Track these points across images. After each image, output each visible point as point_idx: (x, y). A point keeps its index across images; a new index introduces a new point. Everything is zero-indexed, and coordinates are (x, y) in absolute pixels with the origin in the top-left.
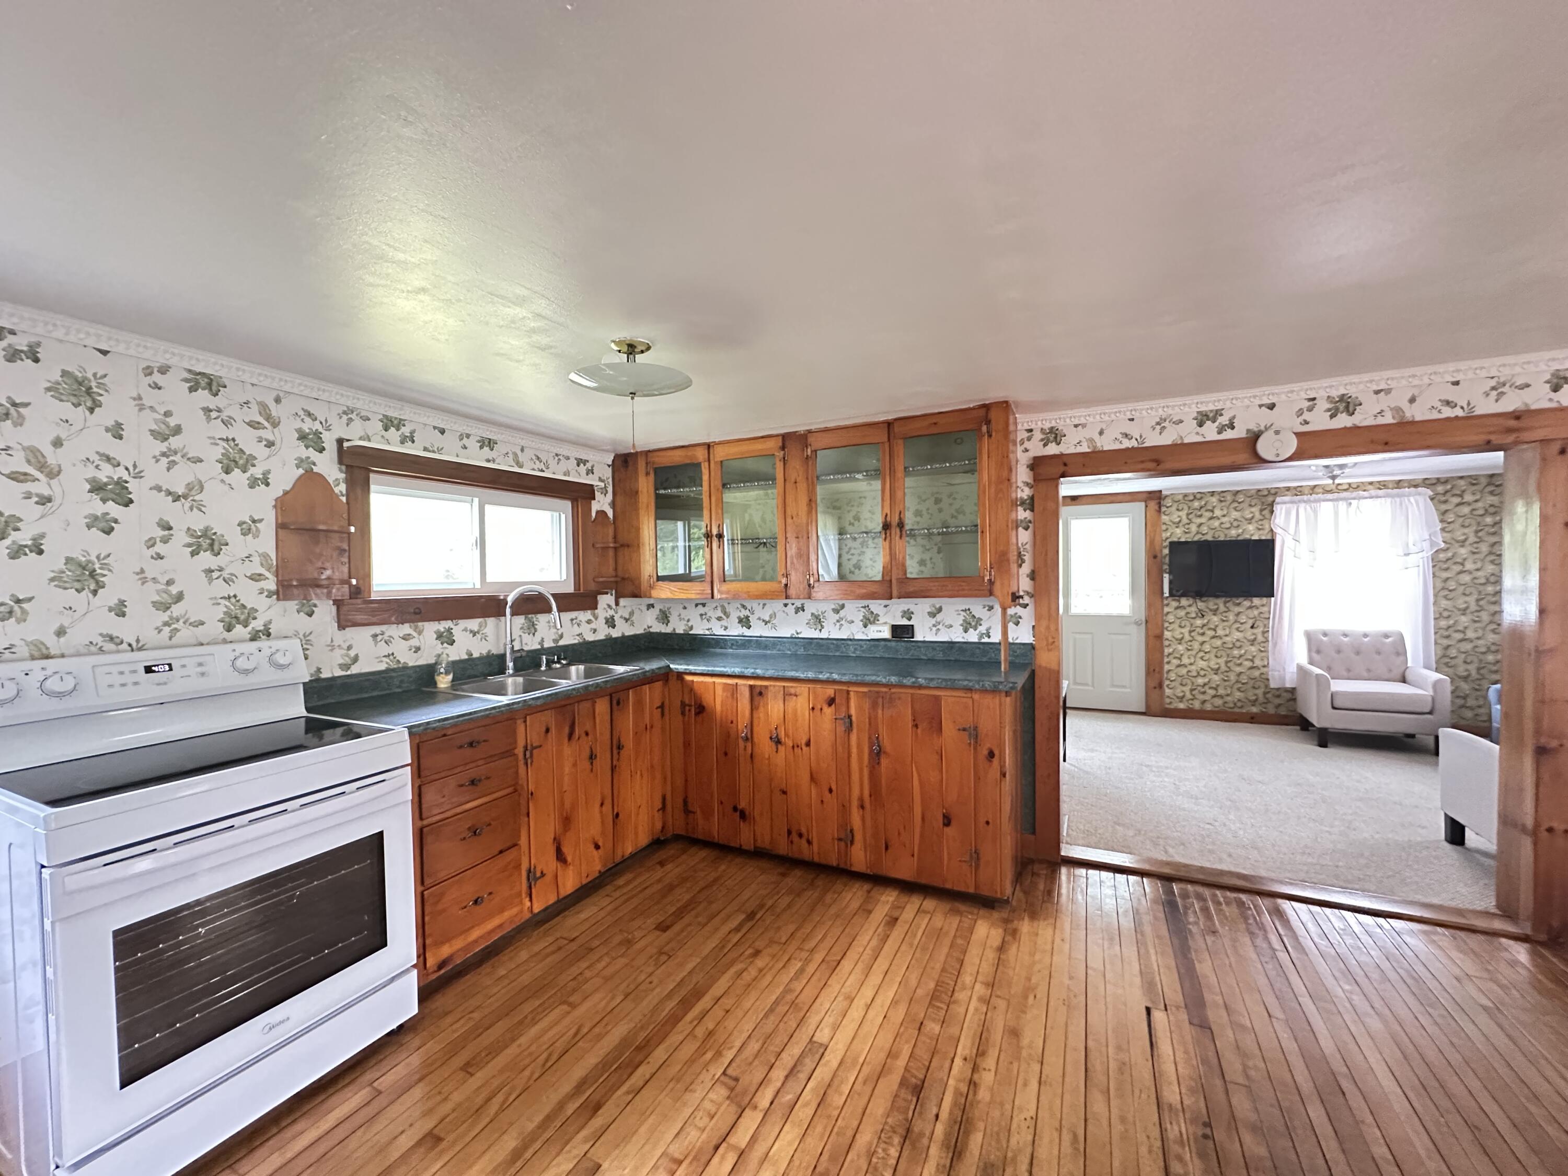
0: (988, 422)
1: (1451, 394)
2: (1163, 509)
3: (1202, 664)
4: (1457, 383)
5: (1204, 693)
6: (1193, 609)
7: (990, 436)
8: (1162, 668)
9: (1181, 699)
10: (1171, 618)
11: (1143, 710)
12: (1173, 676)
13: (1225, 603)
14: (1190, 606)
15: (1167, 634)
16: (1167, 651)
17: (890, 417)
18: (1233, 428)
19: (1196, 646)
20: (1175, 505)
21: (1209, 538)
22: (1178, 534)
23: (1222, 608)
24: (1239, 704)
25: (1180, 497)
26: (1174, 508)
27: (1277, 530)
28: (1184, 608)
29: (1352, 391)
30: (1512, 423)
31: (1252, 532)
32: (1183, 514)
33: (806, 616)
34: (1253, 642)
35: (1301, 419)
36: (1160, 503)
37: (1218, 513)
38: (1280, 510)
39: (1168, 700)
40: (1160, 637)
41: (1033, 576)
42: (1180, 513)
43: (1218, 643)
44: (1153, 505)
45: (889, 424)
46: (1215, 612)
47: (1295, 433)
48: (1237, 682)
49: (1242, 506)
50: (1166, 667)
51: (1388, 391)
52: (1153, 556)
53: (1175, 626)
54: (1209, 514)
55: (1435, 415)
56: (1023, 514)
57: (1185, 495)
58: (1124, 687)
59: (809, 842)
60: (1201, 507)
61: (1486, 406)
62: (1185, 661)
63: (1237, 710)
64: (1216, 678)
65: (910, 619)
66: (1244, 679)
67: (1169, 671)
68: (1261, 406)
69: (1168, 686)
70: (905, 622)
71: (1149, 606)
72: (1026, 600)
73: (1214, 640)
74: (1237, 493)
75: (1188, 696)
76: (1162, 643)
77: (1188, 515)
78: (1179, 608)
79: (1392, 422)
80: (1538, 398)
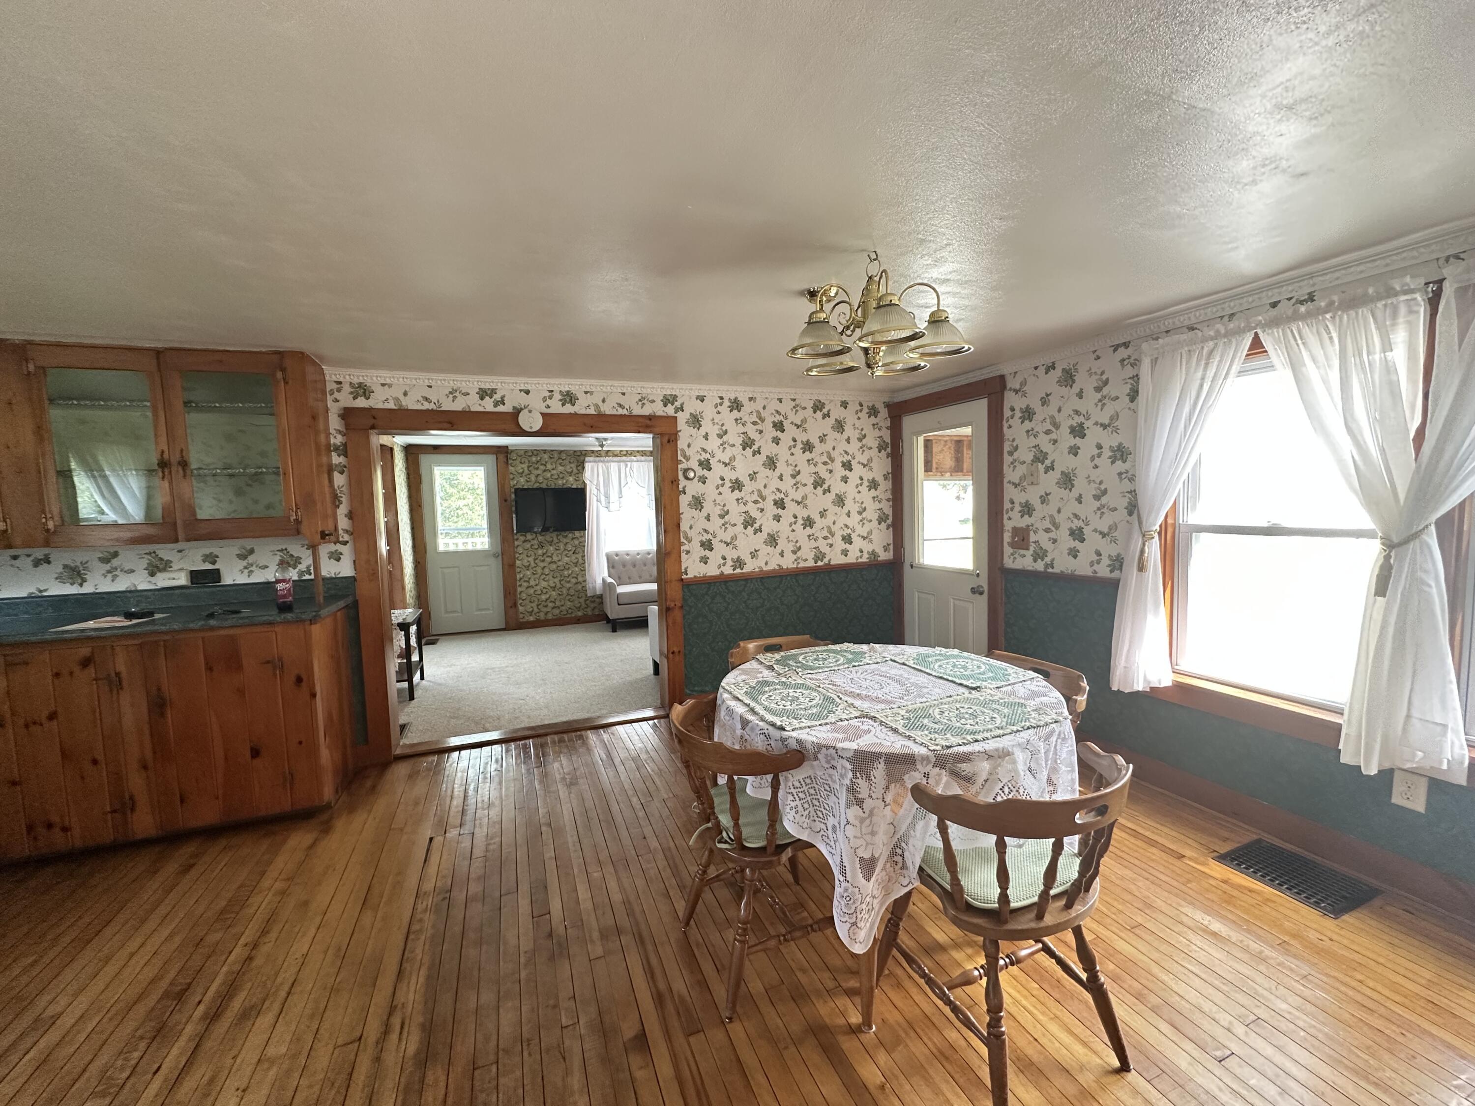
0: (283, 370)
1: (621, 401)
2: (510, 461)
3: (544, 584)
4: (624, 394)
5: (546, 606)
6: (535, 542)
7: (286, 383)
8: (516, 591)
9: (531, 613)
10: (520, 550)
11: (504, 626)
12: (524, 596)
13: (557, 536)
14: (534, 539)
15: (518, 563)
16: (518, 576)
17: (159, 345)
18: (504, 404)
19: (539, 571)
20: (519, 459)
21: (544, 486)
22: (522, 483)
23: (556, 540)
24: (570, 611)
25: (522, 452)
26: (518, 462)
27: (587, 482)
28: (529, 541)
29: (573, 389)
30: (648, 422)
31: (571, 482)
32: (525, 466)
33: (57, 567)
34: (576, 564)
35: (545, 404)
36: (507, 457)
37: (549, 467)
38: (588, 466)
39: (521, 616)
40: (512, 566)
41: (350, 516)
42: (523, 466)
43: (554, 566)
44: (502, 457)
45: (158, 353)
46: (551, 543)
47: (542, 414)
48: (568, 595)
49: (565, 462)
50: (519, 589)
51: (592, 393)
52: (503, 499)
53: (524, 556)
54: (542, 467)
55: (614, 412)
56: (337, 459)
57: (526, 451)
58: (489, 609)
59: (65, 829)
60: (537, 462)
61: (637, 411)
62: (532, 583)
63: (568, 616)
64: (554, 593)
65: (214, 563)
66: (572, 592)
67: (521, 592)
68: (521, 391)
69: (521, 604)
70: (208, 566)
71: (504, 540)
72: (346, 537)
73: (551, 565)
74: (561, 452)
75: (536, 610)
76: (514, 570)
77: (528, 467)
78: (525, 541)
79: (594, 413)
80: (658, 409)
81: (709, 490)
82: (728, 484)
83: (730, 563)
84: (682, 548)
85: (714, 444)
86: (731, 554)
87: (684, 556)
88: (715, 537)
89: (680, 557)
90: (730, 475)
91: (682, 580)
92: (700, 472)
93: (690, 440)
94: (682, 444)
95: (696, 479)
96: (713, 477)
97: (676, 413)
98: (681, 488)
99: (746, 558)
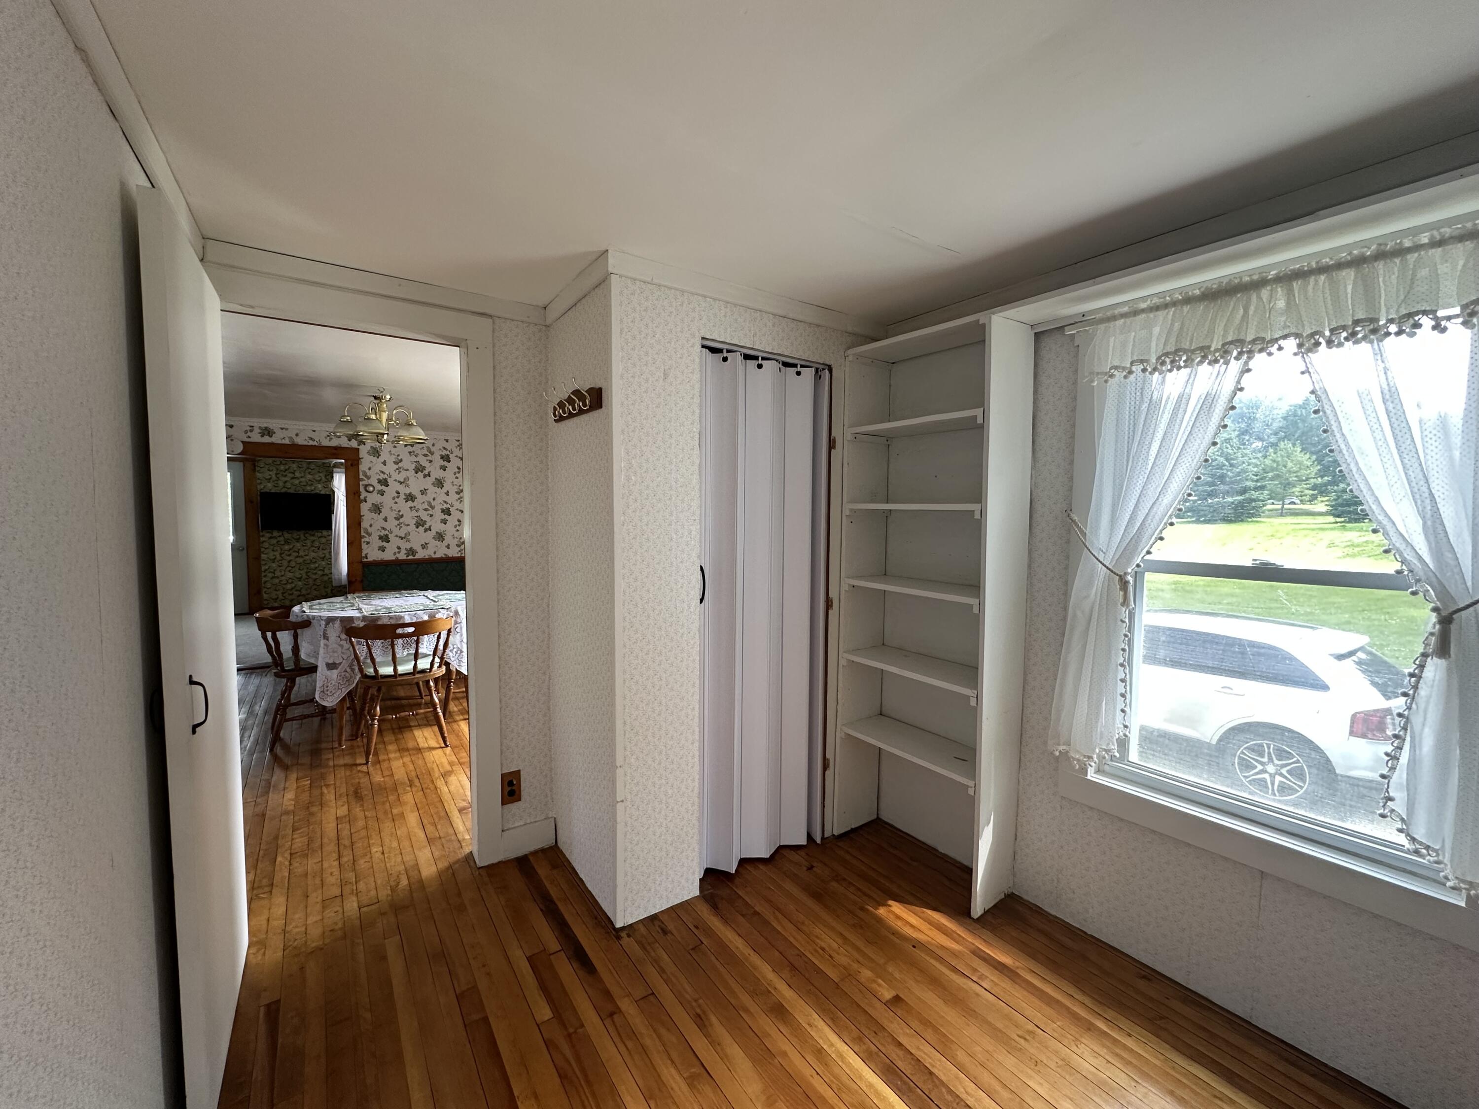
1: (313, 435)
2: (258, 469)
3: (290, 575)
4: (314, 431)
5: (292, 594)
6: (282, 538)
8: (260, 580)
9: (276, 600)
10: (266, 545)
11: (247, 611)
12: (269, 585)
13: (304, 534)
14: (280, 536)
15: (263, 556)
16: (263, 568)
19: (285, 563)
20: (267, 467)
21: (292, 491)
22: (269, 487)
23: (302, 537)
26: (265, 469)
27: (336, 490)
28: (275, 538)
29: (270, 426)
30: (334, 451)
31: (320, 488)
32: (273, 473)
34: (323, 559)
35: (246, 435)
36: (254, 464)
37: (297, 475)
38: (336, 476)
39: (266, 602)
40: (258, 558)
42: (271, 473)
43: (300, 560)
44: (249, 465)
46: (298, 540)
47: (242, 442)
48: (314, 585)
49: (313, 472)
50: (264, 579)
51: (286, 429)
52: (249, 501)
53: (269, 550)
54: (291, 475)
55: (305, 443)
57: (274, 461)
60: (286, 470)
61: (326, 443)
62: (278, 574)
64: (300, 583)
66: (318, 582)
67: (265, 582)
69: (265, 592)
71: (249, 536)
73: (298, 559)
75: (281, 597)
76: (260, 562)
77: (276, 474)
78: (271, 538)
79: (289, 443)
80: (344, 442)
81: (387, 501)
82: (402, 496)
83: (403, 551)
84: (363, 540)
85: (391, 468)
86: (405, 545)
87: (364, 546)
88: (391, 533)
89: (361, 546)
90: (404, 490)
91: (362, 562)
92: (379, 487)
93: (370, 465)
94: (363, 467)
95: (375, 492)
96: (390, 491)
97: (359, 445)
98: (362, 497)
99: (417, 547)
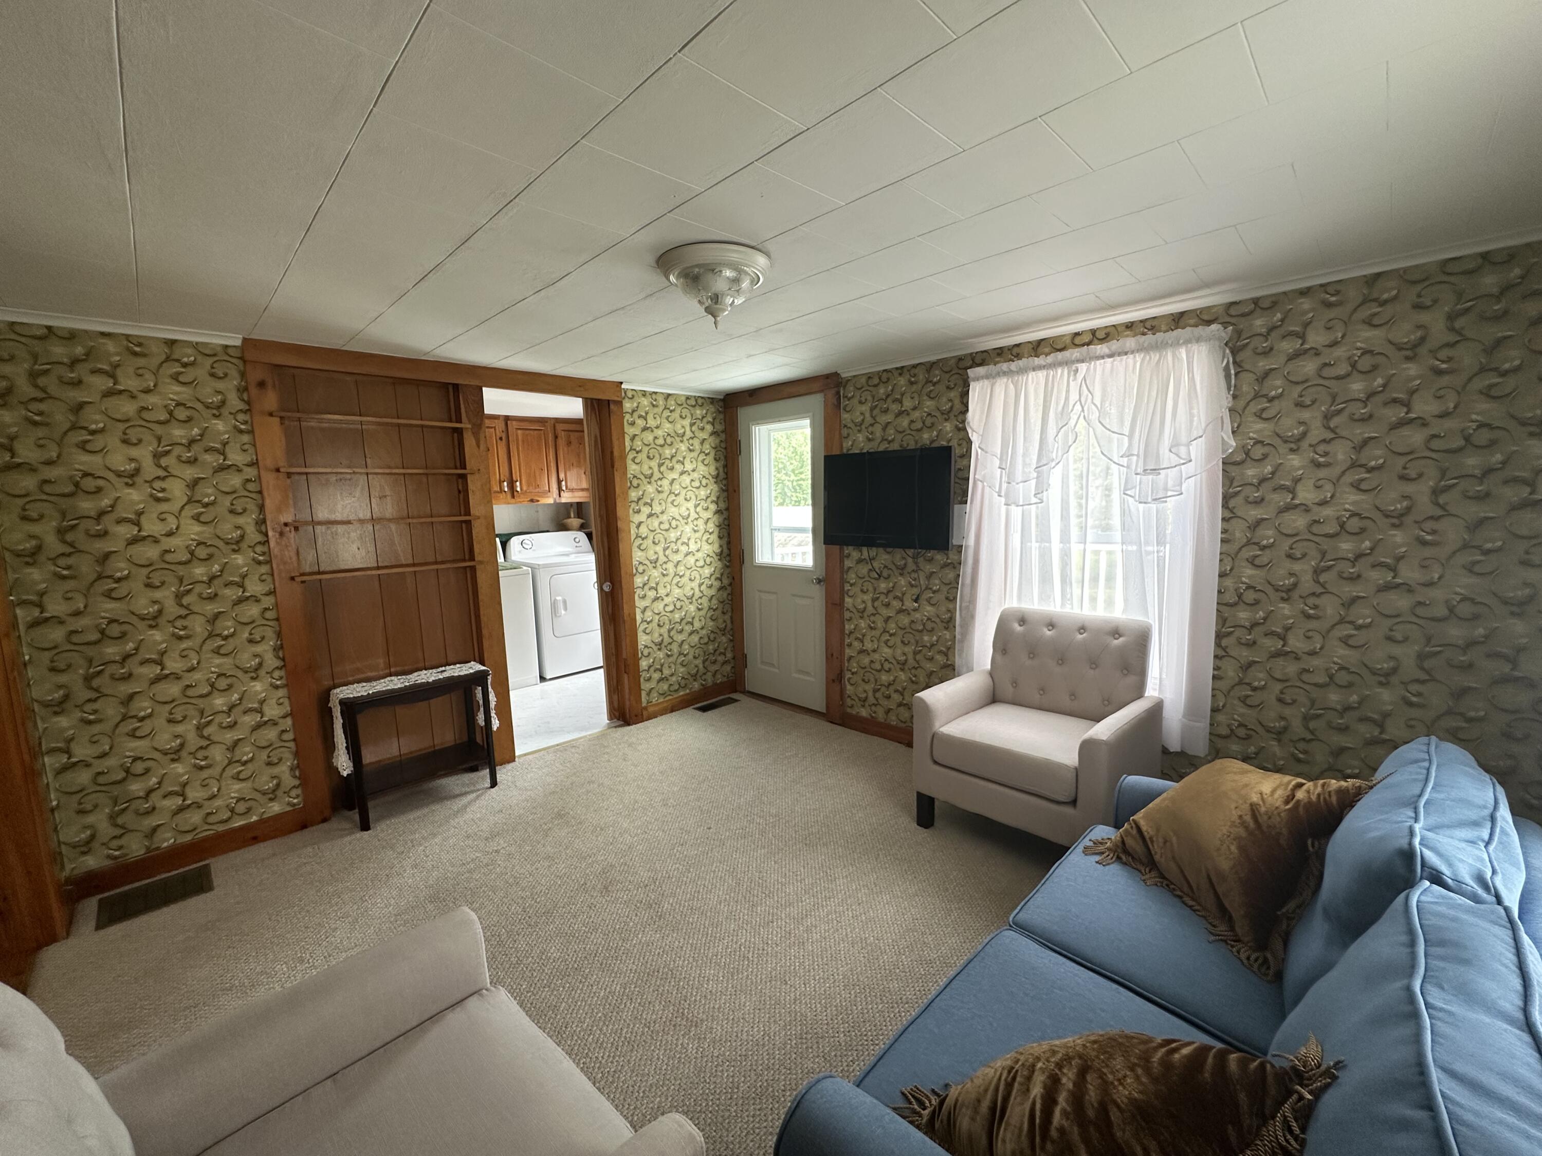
2: (845, 401)
3: (888, 652)
6: (876, 564)
8: (843, 652)
9: (863, 702)
10: (852, 577)
11: (825, 712)
12: (854, 666)
13: (914, 557)
14: (872, 559)
15: (848, 601)
16: (849, 627)
19: (880, 623)
20: (858, 394)
21: (897, 447)
22: (862, 442)
23: (911, 566)
25: (863, 380)
26: (854, 401)
28: (865, 562)
32: (866, 409)
36: (838, 393)
37: (907, 403)
38: (977, 392)
39: (849, 702)
40: (840, 606)
42: (863, 408)
43: (905, 620)
44: (830, 395)
46: (902, 570)
49: (937, 388)
50: (847, 652)
53: (856, 589)
54: (896, 407)
57: (870, 377)
58: (808, 674)
62: (868, 645)
64: (902, 676)
67: (851, 658)
69: (849, 679)
73: (900, 616)
74: (931, 366)
75: (871, 699)
76: (841, 615)
77: (872, 409)
78: (860, 561)
